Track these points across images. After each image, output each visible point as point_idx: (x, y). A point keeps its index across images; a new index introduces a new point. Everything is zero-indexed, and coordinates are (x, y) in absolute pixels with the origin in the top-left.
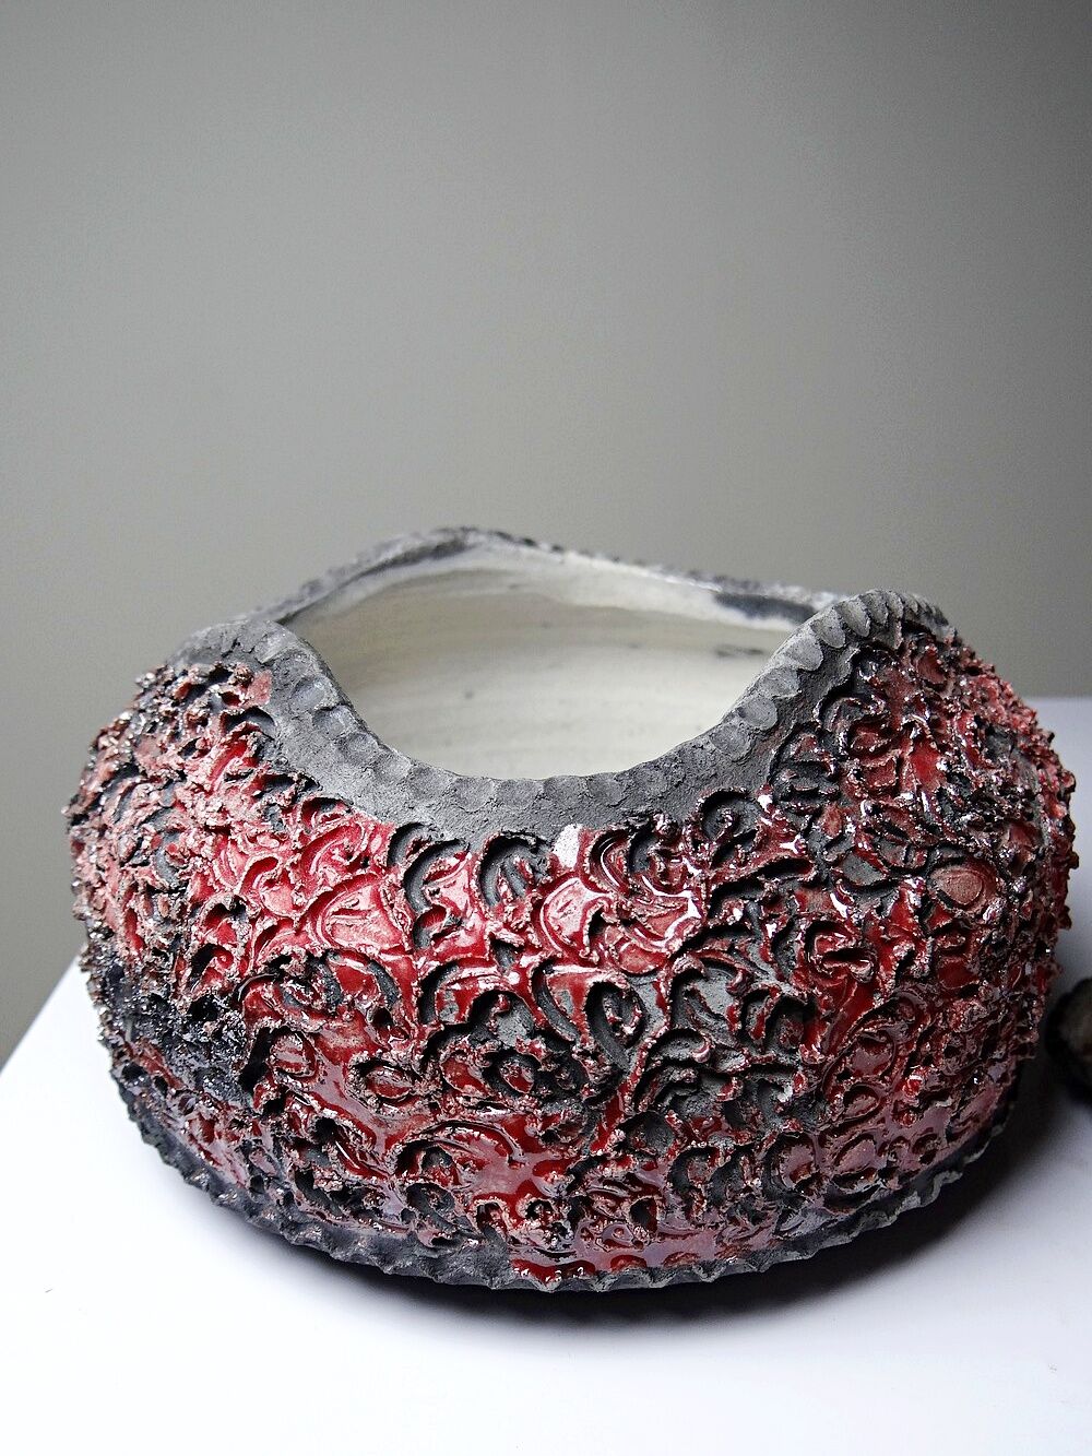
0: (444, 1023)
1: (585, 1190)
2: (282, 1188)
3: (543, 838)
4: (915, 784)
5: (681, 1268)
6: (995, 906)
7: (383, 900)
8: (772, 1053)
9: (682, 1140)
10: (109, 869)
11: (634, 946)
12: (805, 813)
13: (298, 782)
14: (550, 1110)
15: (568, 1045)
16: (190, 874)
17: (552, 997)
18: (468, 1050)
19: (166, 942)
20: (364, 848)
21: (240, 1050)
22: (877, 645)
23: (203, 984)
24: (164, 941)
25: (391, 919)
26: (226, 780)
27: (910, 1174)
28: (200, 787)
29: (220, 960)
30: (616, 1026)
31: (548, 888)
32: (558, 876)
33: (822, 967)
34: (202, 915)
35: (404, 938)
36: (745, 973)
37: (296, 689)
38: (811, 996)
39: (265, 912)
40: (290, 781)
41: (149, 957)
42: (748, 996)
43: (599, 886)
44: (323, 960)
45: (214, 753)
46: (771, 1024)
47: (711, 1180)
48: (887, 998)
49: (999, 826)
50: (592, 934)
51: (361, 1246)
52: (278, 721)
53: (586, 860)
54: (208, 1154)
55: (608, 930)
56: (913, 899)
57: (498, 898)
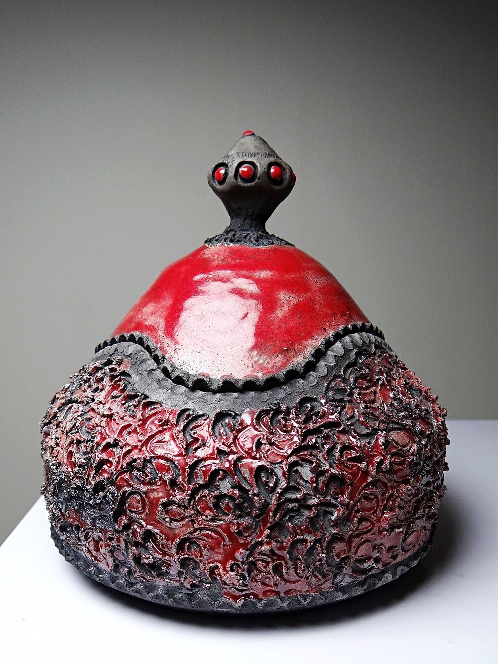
0: (198, 484)
1: (254, 558)
2: (127, 567)
3: (237, 413)
4: (381, 400)
5: (293, 597)
6: (415, 447)
7: (175, 436)
8: (328, 498)
9: (293, 534)
10: (61, 438)
11: (273, 452)
12: (339, 406)
13: (141, 396)
14: (241, 521)
15: (247, 491)
16: (96, 433)
17: (241, 472)
18: (208, 495)
19: (85, 462)
20: (167, 418)
21: (114, 503)
22: (365, 350)
23: (99, 476)
24: (83, 461)
25: (178, 444)
26: (111, 399)
27: (387, 564)
28: (101, 402)
29: (107, 466)
30: (266, 483)
31: (239, 431)
32: (243, 426)
33: (347, 463)
34: (100, 448)
35: (183, 450)
36: (316, 463)
37: (140, 363)
38: (343, 474)
39: (127, 444)
40: (138, 396)
41: (76, 469)
42: (318, 473)
43: (259, 430)
44: (150, 461)
45: (107, 389)
46: (327, 485)
47: (305, 555)
48: (373, 478)
49: (415, 419)
50: (256, 447)
51: (160, 591)
52: (133, 376)
53: (254, 420)
54: (96, 558)
55: (263, 446)
56: (381, 440)
57: (220, 435)
